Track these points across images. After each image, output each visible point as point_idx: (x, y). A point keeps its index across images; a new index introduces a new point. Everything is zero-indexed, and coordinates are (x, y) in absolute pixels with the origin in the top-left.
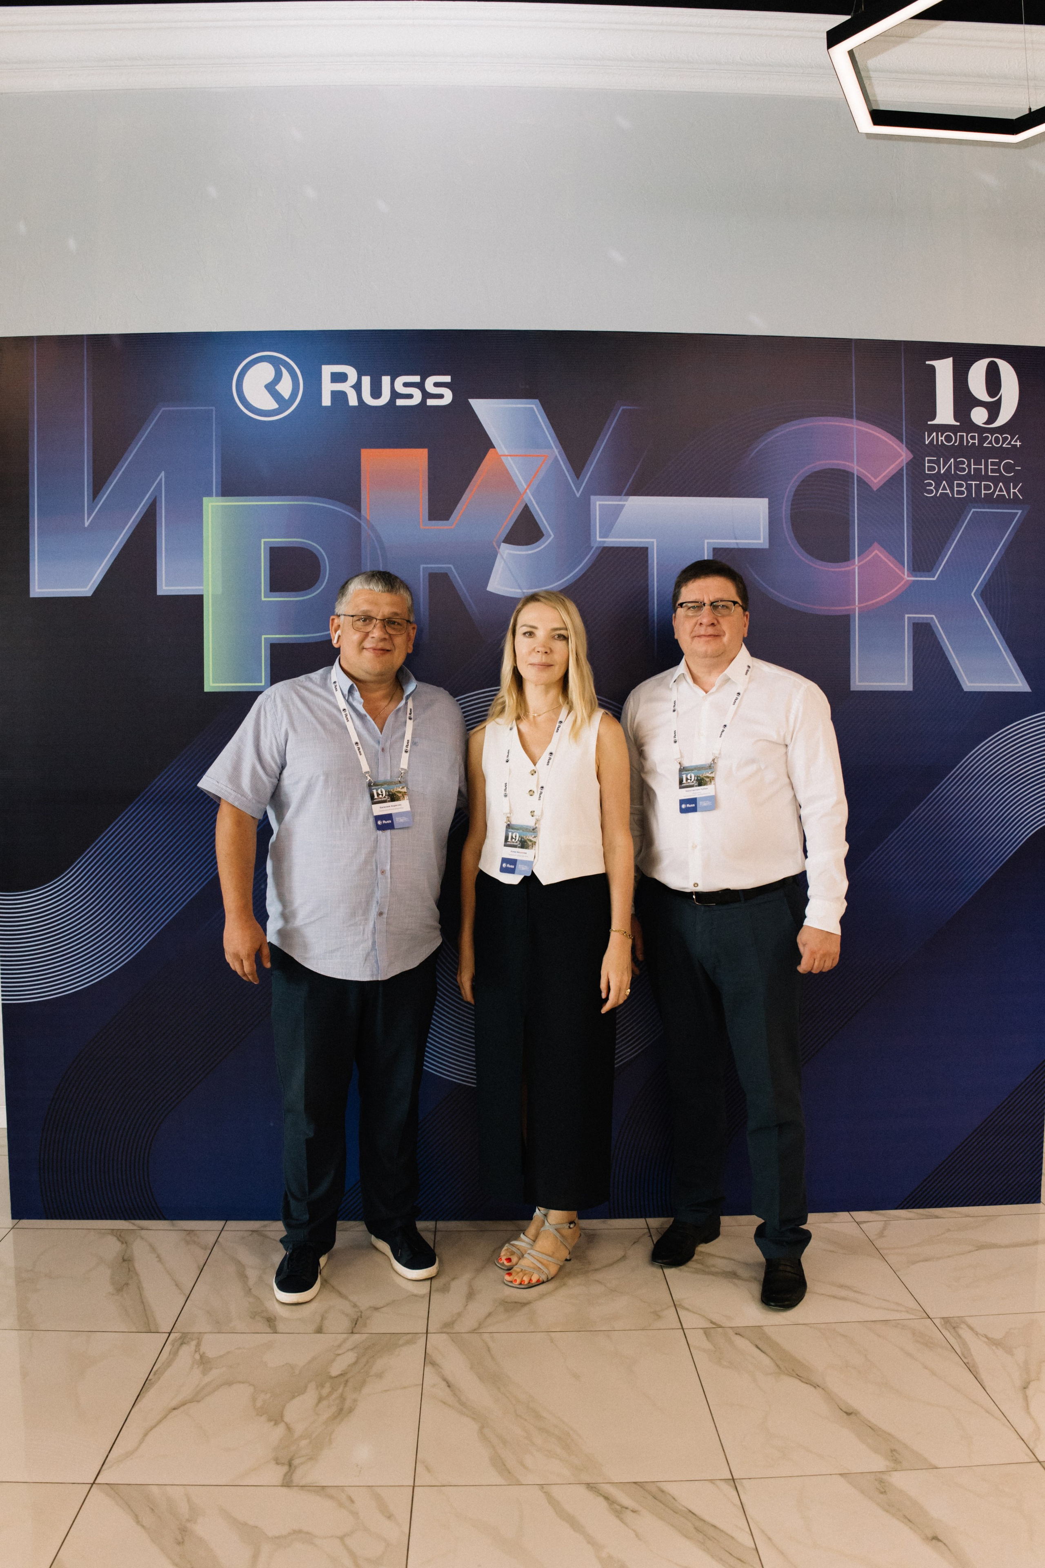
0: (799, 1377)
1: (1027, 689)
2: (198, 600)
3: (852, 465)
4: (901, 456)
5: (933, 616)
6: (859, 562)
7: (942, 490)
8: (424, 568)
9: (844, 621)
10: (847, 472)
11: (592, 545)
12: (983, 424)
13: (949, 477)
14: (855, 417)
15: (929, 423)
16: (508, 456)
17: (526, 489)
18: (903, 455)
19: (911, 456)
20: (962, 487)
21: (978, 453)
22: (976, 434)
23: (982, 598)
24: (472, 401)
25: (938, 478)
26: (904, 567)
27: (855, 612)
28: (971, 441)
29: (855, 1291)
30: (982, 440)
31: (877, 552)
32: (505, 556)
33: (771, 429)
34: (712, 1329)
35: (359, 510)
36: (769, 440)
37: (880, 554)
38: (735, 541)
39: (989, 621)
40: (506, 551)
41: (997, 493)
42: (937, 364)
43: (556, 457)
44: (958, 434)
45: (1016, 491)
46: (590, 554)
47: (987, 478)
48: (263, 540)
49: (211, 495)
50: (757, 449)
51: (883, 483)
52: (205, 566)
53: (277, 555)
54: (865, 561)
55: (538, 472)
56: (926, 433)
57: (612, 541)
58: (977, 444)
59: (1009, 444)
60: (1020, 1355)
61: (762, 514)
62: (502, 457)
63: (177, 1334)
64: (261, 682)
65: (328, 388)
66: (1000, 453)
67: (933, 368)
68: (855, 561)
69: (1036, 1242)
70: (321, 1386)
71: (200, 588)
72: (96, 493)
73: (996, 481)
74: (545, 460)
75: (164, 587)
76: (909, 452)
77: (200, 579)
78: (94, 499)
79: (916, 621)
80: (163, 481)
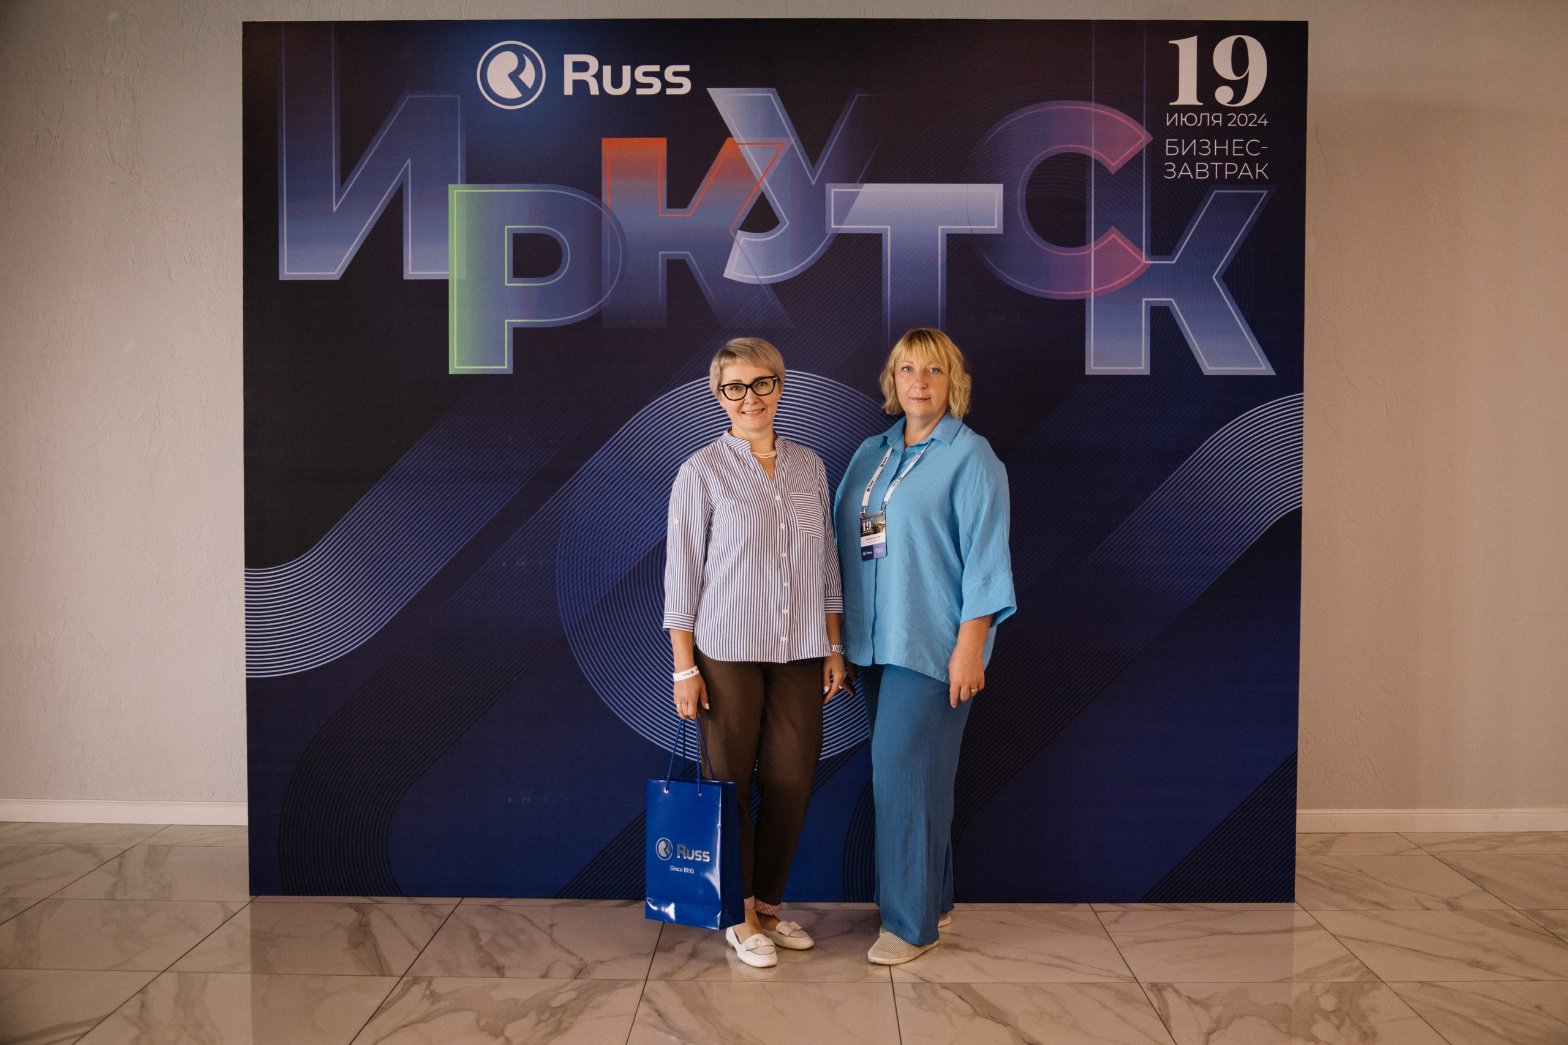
0: (993, 1019)
1: (1272, 372)
2: (441, 287)
3: (1090, 149)
4: (1142, 138)
5: (1172, 300)
6: (1095, 247)
7: (1182, 172)
8: (662, 254)
9: (1080, 305)
10: (1085, 156)
11: (826, 232)
12: (1228, 103)
13: (1191, 159)
14: (1092, 100)
15: (1171, 104)
16: (743, 144)
17: (762, 178)
18: (1144, 137)
19: (1152, 139)
20: (1205, 169)
21: (1221, 134)
22: (1221, 114)
23: (1224, 281)
24: (710, 91)
25: (1179, 160)
26: (1142, 250)
27: (1090, 296)
28: (1215, 122)
29: (1072, 962)
30: (1227, 120)
31: (1114, 236)
32: (741, 244)
33: (1007, 114)
34: (922, 986)
35: (600, 198)
36: (1005, 125)
37: (1117, 239)
38: (967, 227)
39: (1231, 304)
40: (743, 239)
41: (1241, 173)
42: (1182, 44)
43: (792, 146)
44: (1202, 114)
45: (1262, 171)
46: (825, 241)
47: (1231, 158)
48: (506, 227)
49: (455, 182)
50: (995, 133)
51: (1121, 166)
52: (450, 253)
53: (520, 241)
54: (1101, 245)
55: (774, 160)
56: (1168, 114)
57: (847, 228)
58: (1221, 125)
59: (1255, 123)
60: (1216, 1011)
61: (996, 200)
62: (739, 146)
63: (409, 978)
64: (504, 365)
65: (570, 77)
66: (1245, 133)
67: (1176, 47)
68: (1091, 246)
69: (1274, 932)
70: (543, 1013)
71: (445, 273)
72: (344, 179)
73: (1240, 161)
74: (782, 147)
75: (411, 273)
76: (1149, 134)
77: (445, 265)
78: (342, 185)
79: (1154, 305)
80: (410, 168)
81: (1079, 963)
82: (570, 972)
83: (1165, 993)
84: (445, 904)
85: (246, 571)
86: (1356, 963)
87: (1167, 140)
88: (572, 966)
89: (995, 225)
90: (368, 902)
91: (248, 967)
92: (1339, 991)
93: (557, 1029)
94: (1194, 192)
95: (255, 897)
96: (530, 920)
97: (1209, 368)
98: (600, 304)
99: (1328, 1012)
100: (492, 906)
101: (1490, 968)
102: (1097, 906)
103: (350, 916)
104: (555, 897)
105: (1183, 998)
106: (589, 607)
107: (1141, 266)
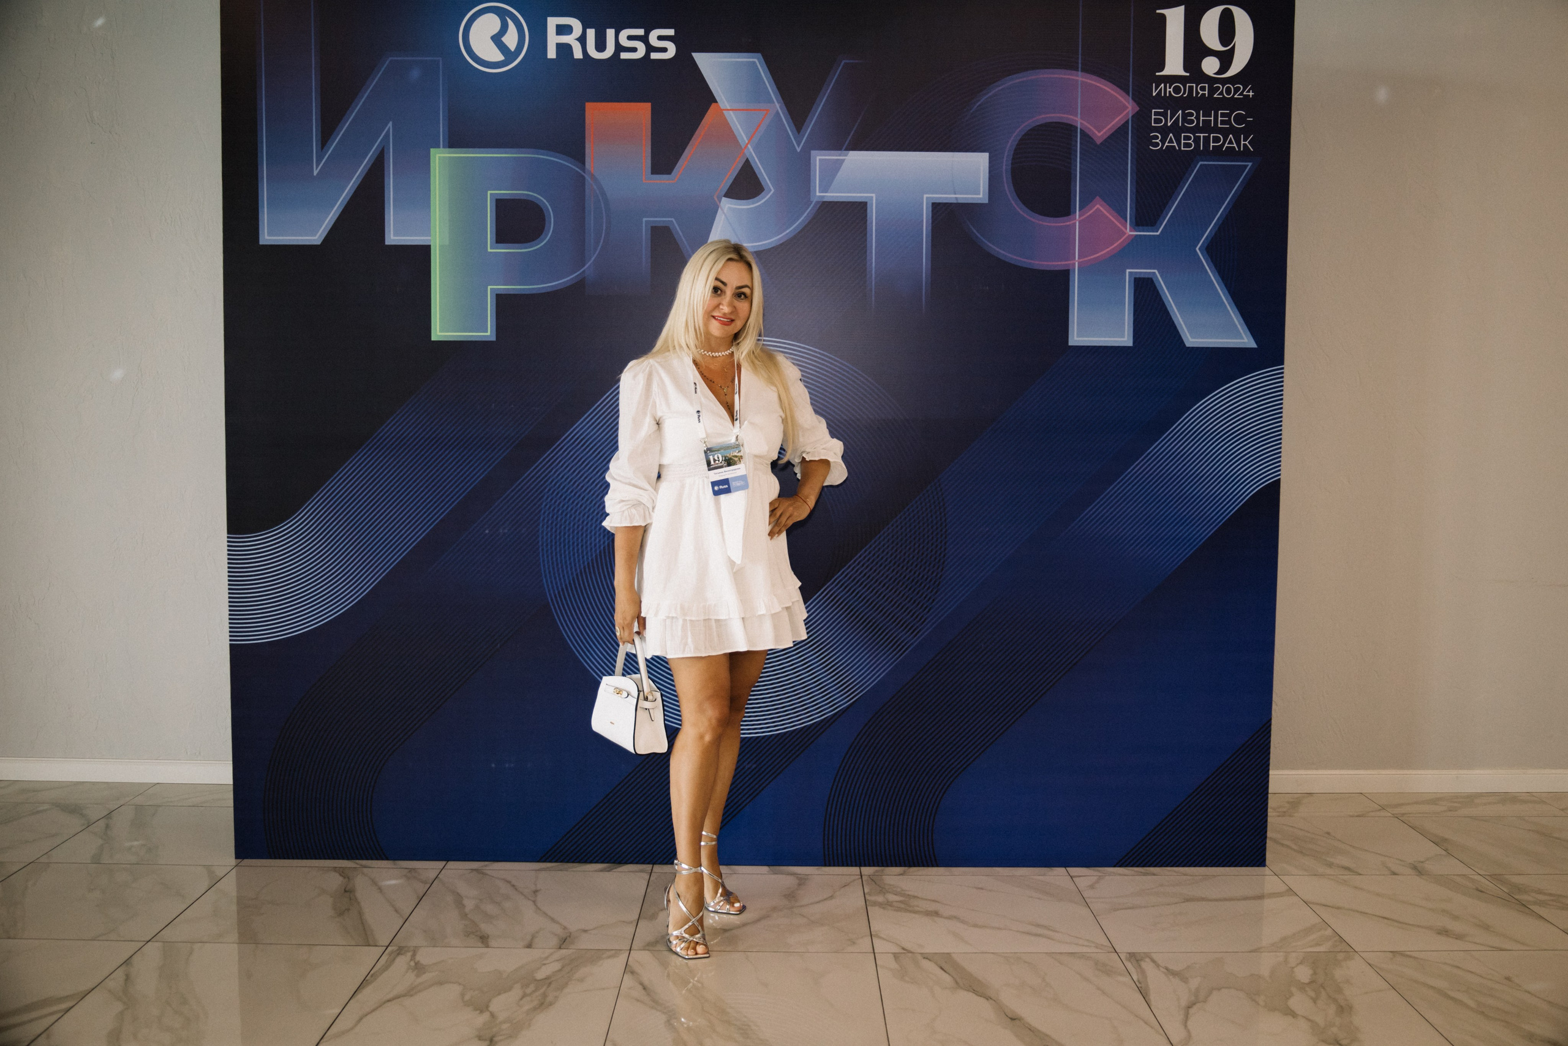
0: (973, 991)
1: (1253, 345)
2: (424, 251)
3: (1075, 118)
4: (1127, 108)
5: (1156, 271)
6: (1080, 216)
7: (1167, 143)
8: (646, 221)
9: (1063, 278)
10: (1072, 125)
11: (812, 199)
12: (1215, 74)
13: (1176, 129)
14: (1080, 69)
15: (1157, 74)
16: (728, 110)
17: (747, 144)
18: (1129, 107)
19: (1138, 109)
20: (1190, 140)
21: (1207, 105)
22: (1207, 85)
23: (1208, 252)
24: (694, 54)
25: (1164, 131)
26: (1126, 221)
27: (1074, 267)
28: (1201, 92)
29: (1049, 929)
30: (1212, 90)
31: (1099, 207)
32: (725, 210)
33: (994, 82)
34: (902, 954)
35: (583, 162)
36: (990, 94)
37: (1101, 209)
38: (953, 196)
39: (1214, 276)
40: (728, 206)
41: (1226, 145)
42: (1168, 13)
43: (777, 112)
44: (1188, 85)
45: (1247, 143)
46: (809, 210)
47: (1216, 129)
48: (489, 192)
49: (438, 147)
50: (979, 103)
51: (1108, 134)
52: (432, 217)
53: (503, 207)
54: (1085, 216)
55: (759, 126)
56: (1154, 84)
57: (832, 195)
58: (1206, 96)
59: (1241, 94)
60: (1194, 983)
61: (982, 168)
62: (724, 112)
63: (394, 948)
64: (487, 332)
65: (553, 40)
66: (1231, 104)
67: (1163, 18)
68: (1075, 216)
69: (1246, 898)
70: (527, 987)
71: (427, 238)
72: (324, 142)
73: (1225, 133)
74: (767, 113)
75: (392, 237)
76: (1135, 104)
77: (427, 230)
78: (322, 148)
79: (1137, 276)
80: (391, 131)
81: (1058, 932)
82: (554, 941)
83: (1144, 965)
84: (429, 868)
85: (228, 537)
86: (1329, 932)
87: (1153, 111)
88: (556, 935)
89: (980, 195)
90: (353, 866)
91: (234, 936)
92: (1314, 961)
93: (543, 1003)
94: (1180, 163)
95: (239, 860)
96: (513, 886)
97: (1191, 340)
98: (584, 271)
99: (1304, 983)
100: (474, 870)
101: (1459, 937)
102: (1074, 871)
103: (334, 881)
104: (539, 861)
105: (1161, 968)
106: (572, 574)
107: (1125, 237)
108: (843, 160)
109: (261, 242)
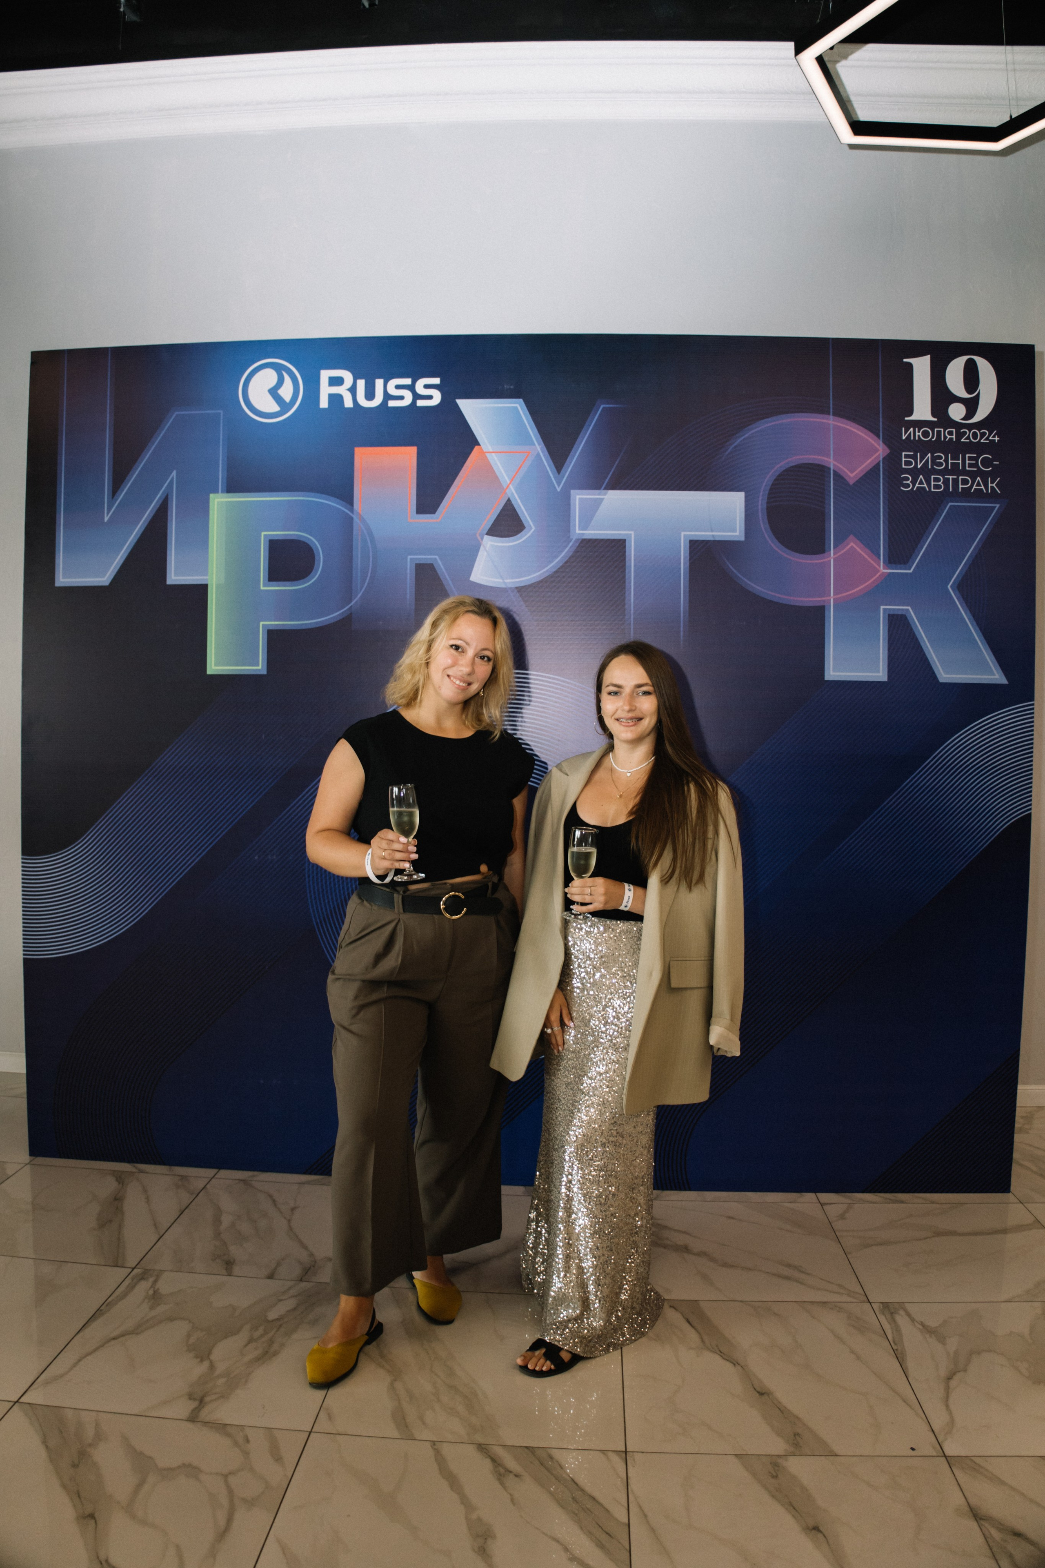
0: (721, 1352)
1: (1004, 681)
2: (201, 590)
3: (829, 460)
4: (877, 450)
5: (909, 608)
6: (834, 554)
7: (919, 484)
8: (411, 559)
9: (819, 612)
10: (823, 467)
11: (571, 537)
12: (962, 419)
13: (927, 472)
14: (831, 413)
15: (906, 419)
16: (491, 452)
17: (509, 485)
18: (880, 450)
19: (888, 451)
20: (940, 481)
21: (956, 448)
22: (954, 430)
23: (960, 590)
24: (459, 401)
25: (915, 473)
26: (880, 559)
27: (830, 603)
28: (949, 437)
29: (800, 1271)
30: (960, 435)
31: (853, 545)
32: (487, 549)
33: (748, 425)
35: (352, 504)
36: (747, 435)
37: (856, 547)
38: (711, 533)
39: (966, 613)
40: (490, 543)
41: (974, 487)
42: (915, 361)
43: (538, 455)
44: (936, 429)
45: (994, 485)
46: (570, 546)
47: (964, 472)
48: (263, 533)
49: (218, 492)
50: (736, 444)
51: (859, 477)
52: (210, 557)
53: (275, 546)
54: (838, 554)
55: (520, 467)
56: (903, 429)
57: (592, 533)
58: (954, 440)
59: (987, 439)
60: (953, 1344)
61: (738, 507)
62: (487, 455)
63: (139, 1270)
64: (258, 665)
65: (325, 391)
66: (978, 448)
67: (910, 366)
68: (830, 554)
70: (255, 1328)
71: (204, 577)
72: (115, 490)
73: (973, 475)
74: (527, 456)
75: (173, 577)
76: (886, 447)
77: (205, 570)
78: (113, 496)
79: (892, 613)
80: (175, 479)
81: (808, 1274)
82: (298, 1271)
83: (898, 1318)
84: (199, 1175)
85: (22, 859)
87: (903, 453)
88: (301, 1263)
90: (129, 1170)
93: (267, 1352)
94: (930, 504)
95: (33, 1158)
96: (274, 1201)
97: (945, 676)
98: (351, 607)
100: (243, 1180)
102: (825, 1197)
103: (109, 1186)
104: (305, 1172)
105: (918, 1324)
106: (337, 900)
107: (878, 575)
108: (603, 499)
109: (57, 584)
